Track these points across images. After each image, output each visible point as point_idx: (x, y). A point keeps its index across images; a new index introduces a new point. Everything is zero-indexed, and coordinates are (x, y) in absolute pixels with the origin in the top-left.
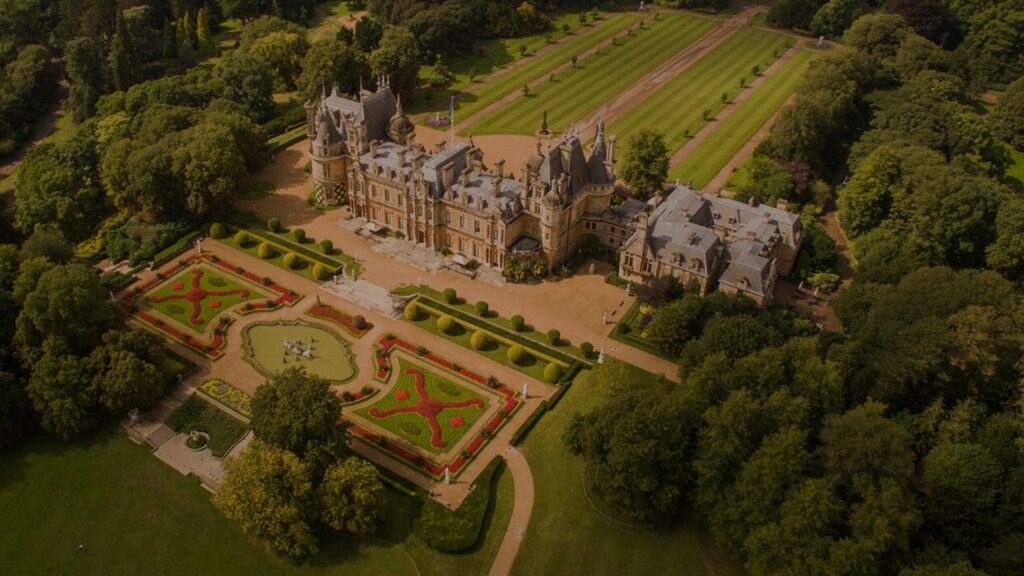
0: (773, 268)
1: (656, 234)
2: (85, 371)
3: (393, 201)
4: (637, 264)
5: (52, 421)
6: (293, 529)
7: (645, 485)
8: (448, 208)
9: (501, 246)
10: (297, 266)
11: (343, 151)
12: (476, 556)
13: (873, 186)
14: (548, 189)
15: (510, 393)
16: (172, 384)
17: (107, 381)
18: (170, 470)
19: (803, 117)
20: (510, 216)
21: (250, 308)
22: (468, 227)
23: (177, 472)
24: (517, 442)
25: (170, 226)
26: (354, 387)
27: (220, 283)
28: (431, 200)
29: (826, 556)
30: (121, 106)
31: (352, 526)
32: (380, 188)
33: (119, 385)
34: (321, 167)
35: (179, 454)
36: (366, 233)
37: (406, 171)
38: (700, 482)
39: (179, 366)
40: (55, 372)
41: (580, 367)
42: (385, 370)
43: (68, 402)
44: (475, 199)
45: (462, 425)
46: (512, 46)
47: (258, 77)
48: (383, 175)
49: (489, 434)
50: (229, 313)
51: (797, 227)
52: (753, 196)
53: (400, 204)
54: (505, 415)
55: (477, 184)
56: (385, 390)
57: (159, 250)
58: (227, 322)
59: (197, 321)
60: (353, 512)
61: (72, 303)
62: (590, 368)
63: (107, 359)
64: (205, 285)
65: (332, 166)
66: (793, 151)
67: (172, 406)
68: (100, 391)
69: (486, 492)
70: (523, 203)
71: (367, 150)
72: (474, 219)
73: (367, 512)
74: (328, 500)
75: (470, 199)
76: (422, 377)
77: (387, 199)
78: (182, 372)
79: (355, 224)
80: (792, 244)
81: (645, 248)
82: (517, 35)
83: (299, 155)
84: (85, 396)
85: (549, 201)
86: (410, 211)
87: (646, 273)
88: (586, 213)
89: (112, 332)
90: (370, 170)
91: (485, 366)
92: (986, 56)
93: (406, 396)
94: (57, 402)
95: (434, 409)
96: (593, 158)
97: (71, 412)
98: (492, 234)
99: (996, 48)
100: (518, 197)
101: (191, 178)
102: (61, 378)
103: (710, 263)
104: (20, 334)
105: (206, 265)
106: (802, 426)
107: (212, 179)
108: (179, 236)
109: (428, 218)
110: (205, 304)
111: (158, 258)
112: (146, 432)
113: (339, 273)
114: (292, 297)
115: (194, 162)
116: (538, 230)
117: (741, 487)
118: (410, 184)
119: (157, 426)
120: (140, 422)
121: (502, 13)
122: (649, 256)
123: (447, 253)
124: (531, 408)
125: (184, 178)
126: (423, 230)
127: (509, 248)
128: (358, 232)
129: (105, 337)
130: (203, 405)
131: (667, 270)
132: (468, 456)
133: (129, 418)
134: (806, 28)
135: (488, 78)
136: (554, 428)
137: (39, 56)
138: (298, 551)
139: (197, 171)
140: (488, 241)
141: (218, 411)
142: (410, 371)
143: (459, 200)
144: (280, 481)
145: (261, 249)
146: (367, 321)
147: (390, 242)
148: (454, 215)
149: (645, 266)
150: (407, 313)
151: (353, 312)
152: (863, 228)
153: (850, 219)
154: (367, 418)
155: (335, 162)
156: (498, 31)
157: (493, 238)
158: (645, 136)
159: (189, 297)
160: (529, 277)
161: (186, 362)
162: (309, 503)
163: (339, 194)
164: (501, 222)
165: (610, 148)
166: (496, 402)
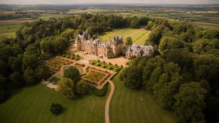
0: (151, 52)
1: (131, 49)
2: (34, 72)
3: (89, 48)
4: (129, 55)
5: (28, 81)
6: (71, 92)
7: (134, 81)
8: (98, 48)
9: (106, 53)
10: (73, 59)
11: (81, 41)
12: (105, 97)
13: (164, 43)
14: (114, 43)
15: (109, 73)
16: (51, 75)
17: (38, 74)
18: (49, 88)
19: (152, 35)
20: (108, 48)
21: (65, 65)
22: (101, 51)
23: (50, 88)
24: (111, 80)
25: (52, 54)
26: (82, 74)
27: (60, 62)
28: (95, 47)
29: (168, 85)
30: (45, 40)
31: (82, 92)
32: (87, 46)
33: (40, 74)
34: (77, 44)
35: (51, 86)
36: (84, 54)
37: (91, 43)
38: (143, 80)
39: (52, 72)
40: (28, 72)
41: (121, 69)
42: (88, 71)
43: (31, 77)
44: (102, 46)
45: (101, 78)
46: (107, 33)
47: (67, 36)
48: (87, 44)
49: (106, 79)
50: (61, 65)
51: (153, 48)
52: (146, 44)
53: (90, 48)
54: (108, 76)
55: (102, 44)
56: (88, 74)
57: (50, 58)
58: (60, 66)
59: (55, 67)
60: (82, 90)
61: (32, 60)
62: (122, 69)
63: (38, 70)
64: (57, 62)
65: (79, 44)
66: (151, 41)
67: (50, 78)
68: (37, 75)
69: (106, 87)
70: (110, 46)
71: (84, 41)
72: (102, 49)
73: (84, 90)
74: (77, 87)
75: (101, 46)
76: (94, 72)
77: (88, 48)
78: (52, 73)
79: (83, 53)
80: (153, 51)
81: (130, 52)
82: (108, 32)
83: (74, 45)
84: (34, 76)
85: (114, 45)
86: (91, 49)
87: (130, 56)
88: (120, 49)
89: (40, 65)
90: (85, 44)
91: (105, 70)
92: (177, 32)
93: (91, 74)
94: (29, 77)
95: (96, 76)
96: (121, 39)
97: (31, 79)
98: (105, 51)
99: (178, 30)
100: (109, 45)
101: (55, 46)
102: (30, 73)
103: (140, 53)
104: (23, 67)
105: (58, 60)
106: (160, 67)
107: (59, 46)
108: (53, 56)
109: (94, 50)
110: (57, 64)
111: (49, 59)
112: (45, 83)
113: (80, 59)
114: (72, 63)
115: (56, 43)
116: (112, 50)
117: (151, 79)
118: (91, 45)
119: (47, 82)
120: (44, 81)
121: (105, 28)
122: (131, 53)
123: (98, 55)
124: (113, 75)
125: (54, 46)
126: (94, 52)
127: (108, 53)
128: (83, 54)
129: (38, 66)
130: (56, 78)
131: (134, 55)
132: (102, 82)
133: (42, 80)
134: (150, 30)
135: (104, 36)
136: (117, 78)
137: (32, 36)
138: (72, 97)
139: (56, 45)
140: (104, 52)
141: (58, 78)
142: (92, 71)
143: (99, 46)
144: (68, 84)
145: (67, 57)
146: (85, 65)
147: (88, 55)
148: (99, 49)
149: (130, 54)
150: (91, 63)
151: (82, 64)
152: (163, 50)
153: (161, 48)
154: (85, 78)
155: (79, 43)
156: (105, 31)
157: (105, 52)
158: (128, 38)
159: (54, 64)
160: (111, 58)
161: (53, 72)
162: (74, 88)
163: (80, 49)
164: (106, 49)
165: (123, 37)
166: (107, 75)
